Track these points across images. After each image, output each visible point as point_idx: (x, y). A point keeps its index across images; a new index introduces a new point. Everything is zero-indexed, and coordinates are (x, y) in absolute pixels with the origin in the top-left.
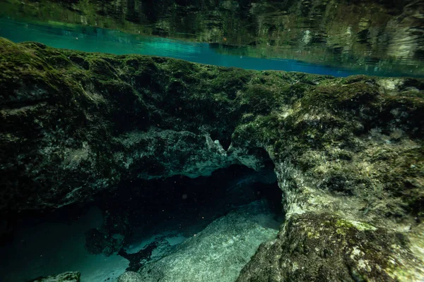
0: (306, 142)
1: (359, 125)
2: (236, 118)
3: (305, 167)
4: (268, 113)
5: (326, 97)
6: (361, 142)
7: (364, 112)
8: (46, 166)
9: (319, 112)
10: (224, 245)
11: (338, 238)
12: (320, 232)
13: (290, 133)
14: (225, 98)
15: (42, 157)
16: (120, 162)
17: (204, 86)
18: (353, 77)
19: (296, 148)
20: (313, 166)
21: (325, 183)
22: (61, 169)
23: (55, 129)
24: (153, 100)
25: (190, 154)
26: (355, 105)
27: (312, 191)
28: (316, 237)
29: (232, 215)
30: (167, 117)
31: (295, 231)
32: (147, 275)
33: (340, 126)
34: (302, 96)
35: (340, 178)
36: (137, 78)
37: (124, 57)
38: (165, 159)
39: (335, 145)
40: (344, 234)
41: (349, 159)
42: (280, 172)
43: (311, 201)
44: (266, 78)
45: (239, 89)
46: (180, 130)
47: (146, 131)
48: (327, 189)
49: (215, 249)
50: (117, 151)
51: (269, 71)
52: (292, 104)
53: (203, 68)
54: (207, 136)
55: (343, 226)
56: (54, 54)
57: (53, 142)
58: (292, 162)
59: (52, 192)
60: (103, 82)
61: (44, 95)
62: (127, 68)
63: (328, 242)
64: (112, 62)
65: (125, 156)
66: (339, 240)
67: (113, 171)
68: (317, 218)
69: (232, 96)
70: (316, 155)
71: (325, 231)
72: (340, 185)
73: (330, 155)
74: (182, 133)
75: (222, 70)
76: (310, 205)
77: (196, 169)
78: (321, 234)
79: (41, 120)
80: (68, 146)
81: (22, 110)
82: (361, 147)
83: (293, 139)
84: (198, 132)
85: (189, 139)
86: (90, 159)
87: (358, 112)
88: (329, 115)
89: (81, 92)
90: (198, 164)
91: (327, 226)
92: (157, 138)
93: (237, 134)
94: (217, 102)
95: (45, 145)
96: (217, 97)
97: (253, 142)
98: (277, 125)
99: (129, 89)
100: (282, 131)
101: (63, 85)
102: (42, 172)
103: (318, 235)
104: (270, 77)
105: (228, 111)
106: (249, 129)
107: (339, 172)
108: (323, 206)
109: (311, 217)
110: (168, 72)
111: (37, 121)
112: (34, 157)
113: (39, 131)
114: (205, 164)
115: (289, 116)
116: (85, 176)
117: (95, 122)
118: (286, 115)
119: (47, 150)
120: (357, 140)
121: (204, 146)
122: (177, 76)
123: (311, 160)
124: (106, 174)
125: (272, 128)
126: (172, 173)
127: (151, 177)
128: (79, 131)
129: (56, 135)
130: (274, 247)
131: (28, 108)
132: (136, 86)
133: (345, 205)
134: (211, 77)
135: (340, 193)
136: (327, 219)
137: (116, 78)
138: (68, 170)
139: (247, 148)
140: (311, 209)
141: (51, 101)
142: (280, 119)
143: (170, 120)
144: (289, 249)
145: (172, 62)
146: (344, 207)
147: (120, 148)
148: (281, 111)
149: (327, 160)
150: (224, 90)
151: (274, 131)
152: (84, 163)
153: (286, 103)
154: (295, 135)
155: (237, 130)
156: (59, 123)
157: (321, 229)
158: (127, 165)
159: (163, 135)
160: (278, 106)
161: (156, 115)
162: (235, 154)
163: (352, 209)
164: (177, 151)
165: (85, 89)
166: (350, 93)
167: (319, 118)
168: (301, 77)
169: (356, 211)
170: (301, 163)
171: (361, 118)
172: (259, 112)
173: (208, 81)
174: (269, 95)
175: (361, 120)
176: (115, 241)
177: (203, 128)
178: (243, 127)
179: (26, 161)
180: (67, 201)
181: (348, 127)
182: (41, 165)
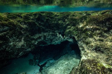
0: (87, 35)
1: (106, 29)
2: (65, 28)
3: (87, 43)
4: (75, 26)
5: (94, 20)
6: (107, 35)
7: (108, 24)
8: (12, 48)
9: (92, 25)
10: (64, 64)
11: (98, 70)
12: (92, 67)
13: (82, 32)
14: (62, 22)
15: (10, 46)
16: (34, 43)
17: (56, 19)
18: (104, 11)
19: (84, 37)
20: (90, 43)
21: (94, 49)
22: (16, 48)
23: (13, 38)
24: (42, 24)
25: (53, 39)
26: (105, 22)
27: (89, 51)
28: (90, 69)
29: (66, 55)
30: (46, 29)
31: (84, 66)
32: (43, 72)
33: (99, 30)
34: (86, 19)
35: (99, 47)
36: (36, 19)
37: (32, 13)
38: (46, 41)
39: (97, 36)
40: (100, 69)
41: (102, 41)
42: (79, 44)
43: (89, 55)
44: (74, 14)
45: (66, 19)
46: (50, 32)
47: (41, 33)
48: (95, 51)
49: (62, 65)
50: (33, 40)
51: (76, 12)
52: (83, 22)
53: (55, 13)
54: (58, 34)
55: (100, 66)
56: (12, 15)
57: (13, 41)
58: (83, 42)
59: (15, 54)
60: (26, 22)
61: (8, 28)
62: (33, 16)
63: (94, 71)
64: (29, 15)
65: (35, 41)
66: (98, 71)
67: (32, 46)
68: (91, 61)
69: (64, 21)
70: (91, 39)
71: (93, 67)
72: (99, 50)
73: (95, 40)
74: (50, 33)
75: (61, 13)
76: (89, 56)
77: (56, 43)
78: (92, 68)
79: (8, 36)
80: (17, 42)
81: (2, 34)
82: (107, 37)
83: (83, 34)
84: (55, 33)
85: (52, 35)
86: (24, 44)
87: (106, 24)
88: (95, 26)
89: (20, 26)
90: (56, 41)
91: (94, 65)
92: (44, 35)
93: (66, 33)
94: (60, 24)
95: (11, 42)
96: (60, 22)
97: (71, 35)
98: (78, 30)
99: (34, 22)
100: (79, 32)
101: (14, 25)
102: (11, 49)
103: (91, 68)
104: (76, 14)
105: (63, 26)
106: (69, 31)
107: (98, 46)
108: (93, 57)
109: (89, 61)
110: (45, 16)
111: (7, 36)
112: (8, 46)
113: (8, 39)
114: (58, 41)
115: (82, 27)
116: (23, 49)
117: (25, 33)
118: (81, 26)
119: (11, 43)
120: (105, 34)
121: (57, 36)
122: (48, 17)
123: (89, 41)
124: (30, 47)
125: (76, 31)
126: (49, 44)
127: (43, 46)
128: (20, 37)
129: (13, 39)
130: (77, 69)
131: (4, 33)
132: (36, 21)
133: (101, 57)
134: (58, 16)
135: (99, 52)
136: (94, 62)
137: (30, 20)
138: (18, 48)
139: (69, 37)
140: (89, 58)
141: (10, 30)
142: (79, 28)
143: (47, 30)
144: (81, 71)
145: (46, 13)
146: (100, 57)
147: (33, 39)
148: (79, 25)
149: (95, 41)
150: (61, 19)
151: (77, 32)
152: (23, 46)
153: (81, 22)
154: (84, 33)
155: (66, 32)
156: (13, 36)
157: (92, 66)
158: (36, 44)
159: (45, 34)
160: (78, 23)
161: (43, 29)
162: (66, 38)
163: (103, 58)
164: (50, 38)
165: (21, 24)
166: (103, 18)
167: (91, 27)
168: (86, 13)
169: (105, 59)
170: (86, 42)
171: (107, 26)
172: (72, 26)
173: (57, 17)
174: (75, 20)
175: (107, 27)
176: (36, 62)
177: (56, 31)
178: (68, 30)
179: (6, 47)
180: (20, 55)
181: (102, 30)
182: (10, 48)
